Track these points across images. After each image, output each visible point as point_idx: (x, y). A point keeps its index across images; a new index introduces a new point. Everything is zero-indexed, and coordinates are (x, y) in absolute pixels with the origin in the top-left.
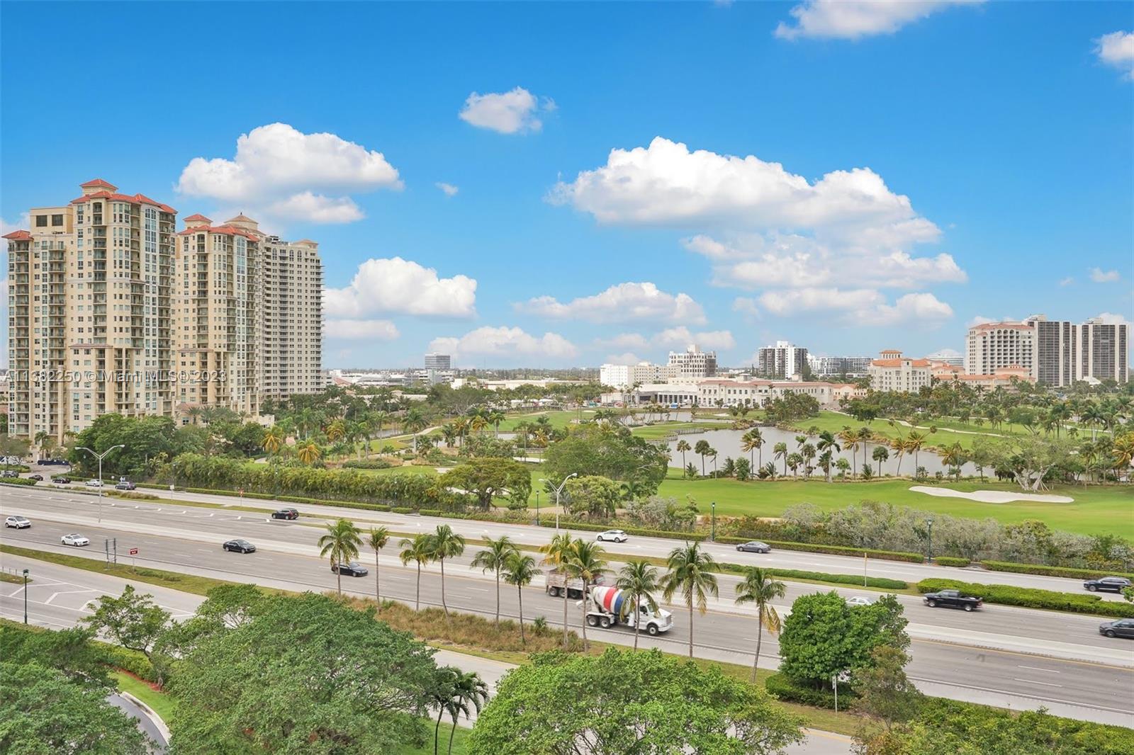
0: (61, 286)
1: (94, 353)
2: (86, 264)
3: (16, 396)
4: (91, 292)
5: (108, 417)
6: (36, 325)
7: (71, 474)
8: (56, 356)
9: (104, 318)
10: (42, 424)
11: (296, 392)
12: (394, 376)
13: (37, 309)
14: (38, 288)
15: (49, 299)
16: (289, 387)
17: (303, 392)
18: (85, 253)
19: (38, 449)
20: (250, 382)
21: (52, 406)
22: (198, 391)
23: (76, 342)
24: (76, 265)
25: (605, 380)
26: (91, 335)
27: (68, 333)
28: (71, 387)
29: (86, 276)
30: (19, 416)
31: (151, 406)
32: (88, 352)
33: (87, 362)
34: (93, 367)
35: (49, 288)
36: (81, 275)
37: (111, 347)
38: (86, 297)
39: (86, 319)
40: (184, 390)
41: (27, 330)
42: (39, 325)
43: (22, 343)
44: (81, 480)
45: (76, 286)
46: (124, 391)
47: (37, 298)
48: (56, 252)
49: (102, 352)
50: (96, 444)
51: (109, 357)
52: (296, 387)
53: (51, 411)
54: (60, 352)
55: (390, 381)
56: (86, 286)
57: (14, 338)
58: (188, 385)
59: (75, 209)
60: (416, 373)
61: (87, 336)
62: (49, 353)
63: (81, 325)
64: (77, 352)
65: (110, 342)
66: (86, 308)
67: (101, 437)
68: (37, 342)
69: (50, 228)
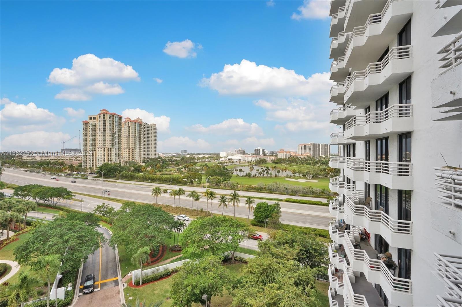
0: (95, 133)
1: (103, 149)
2: (101, 129)
3: (84, 158)
4: (102, 135)
5: (105, 163)
6: (89, 142)
7: (96, 176)
8: (94, 149)
9: (105, 141)
10: (90, 165)
11: (151, 158)
12: (174, 154)
13: (89, 138)
14: (90, 133)
15: (92, 136)
16: (149, 157)
17: (152, 158)
18: (101, 126)
19: (89, 170)
20: (140, 155)
21: (93, 161)
22: (128, 157)
23: (98, 146)
24: (99, 129)
25: (221, 155)
26: (102, 145)
27: (97, 144)
28: (97, 156)
29: (101, 131)
30: (85, 163)
31: (116, 161)
32: (101, 148)
33: (101, 151)
34: (102, 152)
35: (92, 134)
36: (100, 131)
37: (107, 147)
38: (101, 136)
39: (101, 141)
40: (124, 157)
41: (87, 143)
42: (90, 142)
43: (86, 146)
44: (99, 178)
45: (99, 133)
46: (110, 157)
47: (89, 136)
48: (94, 125)
49: (105, 148)
50: (102, 169)
51: (106, 150)
52: (151, 157)
53: (92, 162)
54: (95, 148)
55: (173, 155)
56: (101, 133)
57: (84, 145)
58: (125, 156)
59: (99, 116)
60: (179, 154)
61: (101, 145)
62: (92, 148)
63: (100, 142)
64: (99, 148)
65: (106, 146)
66: (101, 138)
67: (104, 168)
68: (89, 146)
69: (93, 120)
